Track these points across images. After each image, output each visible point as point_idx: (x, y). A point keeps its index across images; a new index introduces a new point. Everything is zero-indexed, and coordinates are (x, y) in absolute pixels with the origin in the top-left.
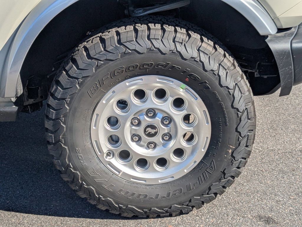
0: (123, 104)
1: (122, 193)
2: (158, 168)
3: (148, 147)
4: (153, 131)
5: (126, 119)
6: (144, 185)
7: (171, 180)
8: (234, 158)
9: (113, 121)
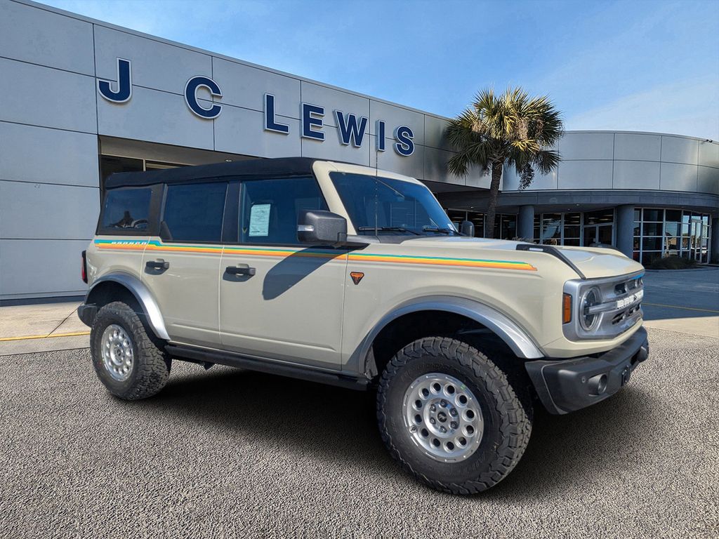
0: (426, 392)
1: (417, 462)
2: (446, 448)
3: (441, 431)
4: (444, 418)
5: (426, 402)
6: (433, 459)
7: (453, 461)
8: (498, 453)
9: (418, 403)
